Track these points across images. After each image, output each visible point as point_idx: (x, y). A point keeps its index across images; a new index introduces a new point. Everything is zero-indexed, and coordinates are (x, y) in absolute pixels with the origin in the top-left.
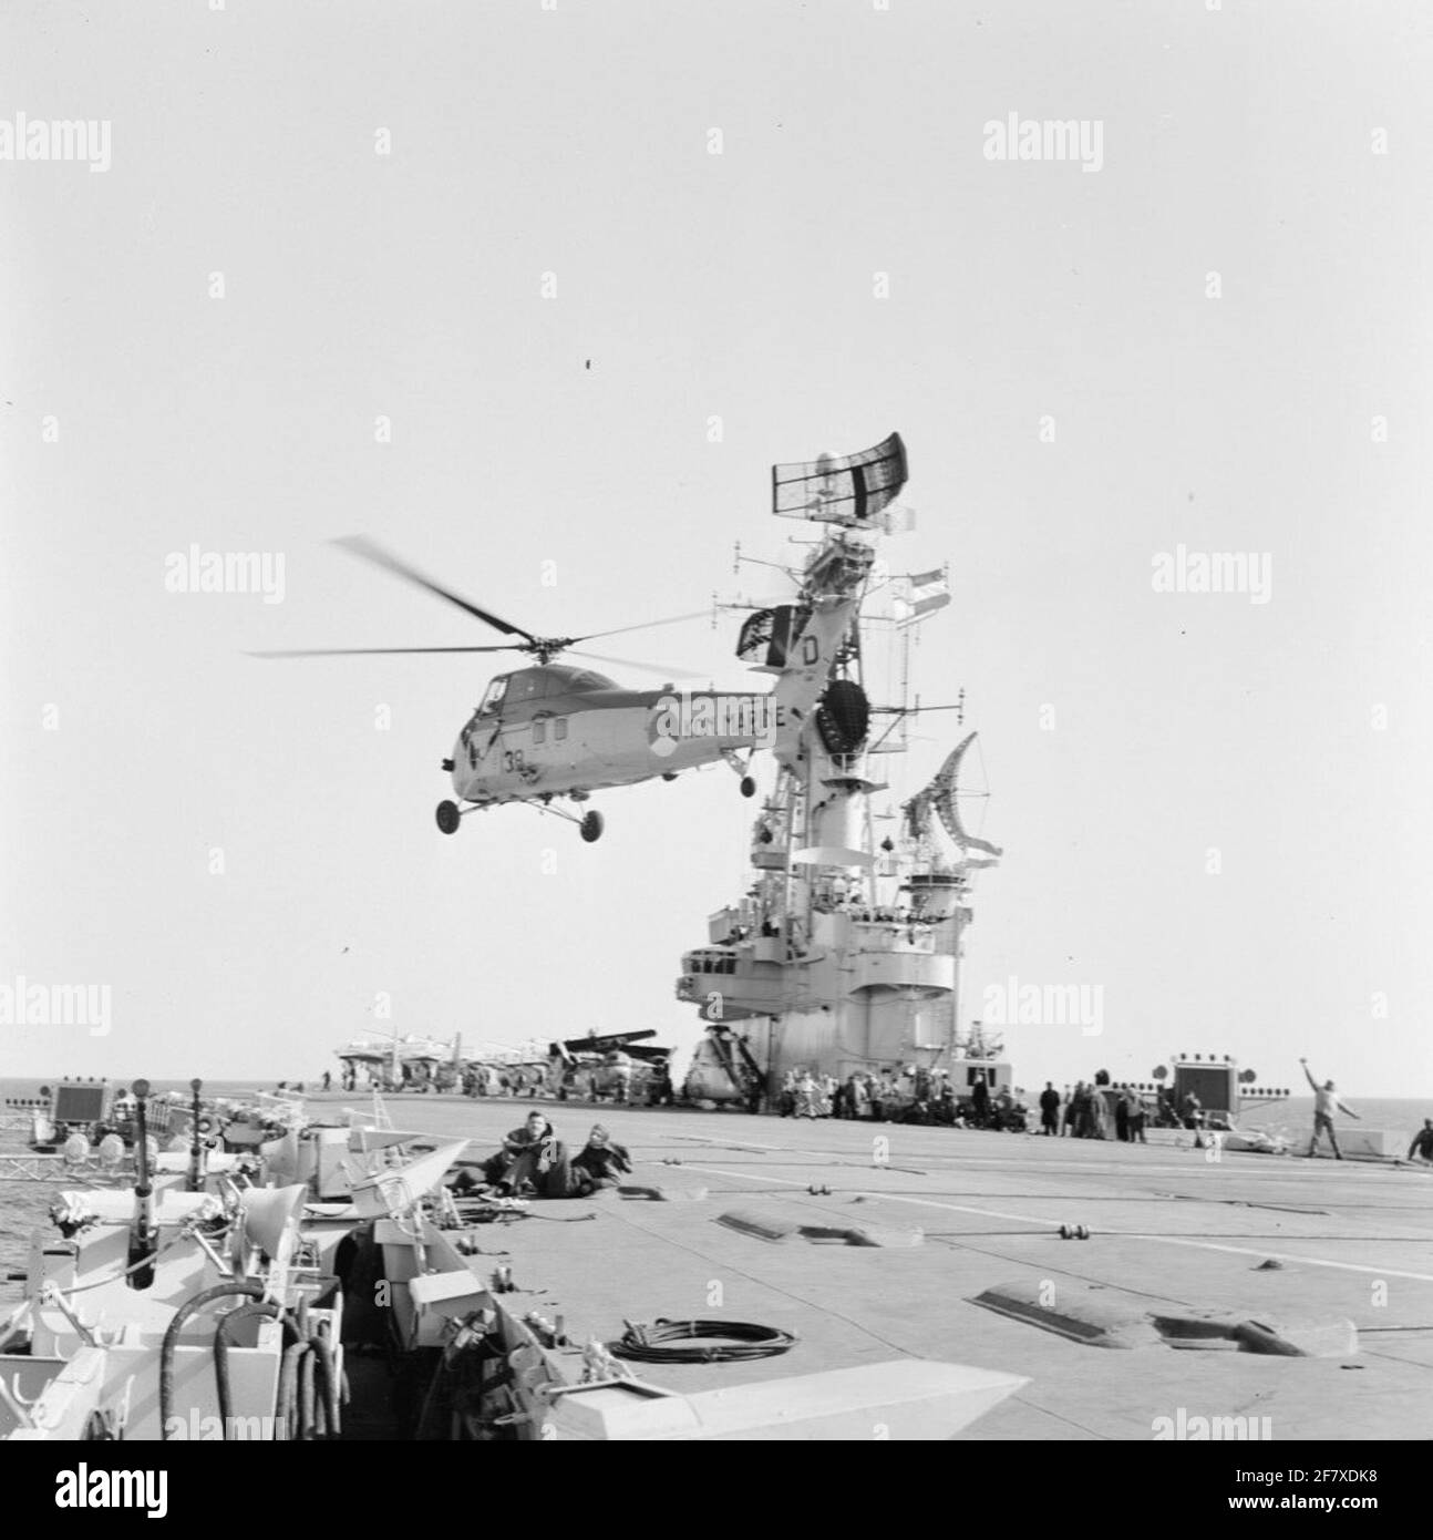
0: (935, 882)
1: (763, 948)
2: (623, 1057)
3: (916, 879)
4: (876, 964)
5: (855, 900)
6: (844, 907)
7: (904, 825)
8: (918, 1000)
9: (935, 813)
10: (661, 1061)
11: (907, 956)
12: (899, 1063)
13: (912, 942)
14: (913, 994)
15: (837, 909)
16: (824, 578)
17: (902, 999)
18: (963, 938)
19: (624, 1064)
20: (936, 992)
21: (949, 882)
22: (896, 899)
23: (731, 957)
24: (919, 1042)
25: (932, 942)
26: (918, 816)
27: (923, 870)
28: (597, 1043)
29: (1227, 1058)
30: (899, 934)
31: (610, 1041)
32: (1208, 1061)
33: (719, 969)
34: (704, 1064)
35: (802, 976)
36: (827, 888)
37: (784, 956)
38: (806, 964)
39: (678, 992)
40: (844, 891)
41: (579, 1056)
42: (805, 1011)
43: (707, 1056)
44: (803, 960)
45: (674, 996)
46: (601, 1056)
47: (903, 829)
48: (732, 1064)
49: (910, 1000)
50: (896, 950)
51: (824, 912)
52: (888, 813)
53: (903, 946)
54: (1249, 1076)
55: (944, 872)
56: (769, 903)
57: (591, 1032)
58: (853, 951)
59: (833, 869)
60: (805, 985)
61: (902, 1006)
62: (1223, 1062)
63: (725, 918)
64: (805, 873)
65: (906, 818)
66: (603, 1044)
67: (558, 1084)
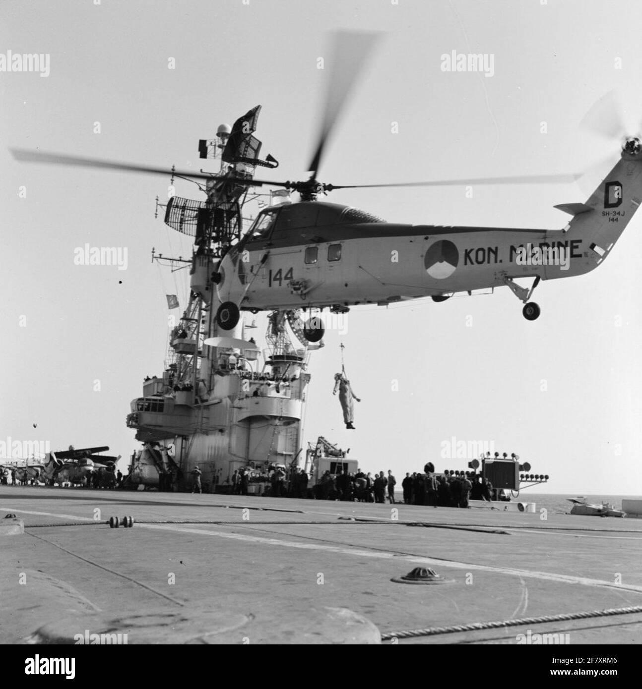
0: (287, 359)
1: (180, 398)
2: (89, 461)
3: (277, 357)
4: (257, 403)
5: (240, 368)
6: (236, 371)
7: (269, 327)
8: (280, 425)
9: (287, 321)
10: (112, 464)
11: (276, 399)
12: (266, 462)
13: (278, 392)
14: (277, 422)
15: (231, 373)
16: (221, 193)
17: (271, 425)
18: (304, 390)
19: (90, 465)
20: (291, 421)
21: (296, 360)
22: (264, 368)
23: (161, 402)
24: (279, 451)
25: (289, 392)
26: (278, 321)
27: (280, 352)
28: (74, 453)
29: (513, 455)
30: (271, 386)
31: (82, 452)
32: (502, 457)
33: (154, 409)
34: (143, 464)
35: (205, 413)
36: (225, 361)
37: (194, 402)
38: (208, 406)
39: (128, 423)
40: (235, 363)
41: (64, 461)
42: (206, 433)
43: (144, 459)
44: (205, 404)
45: (126, 424)
46: (76, 461)
47: (268, 329)
48: (162, 463)
49: (276, 425)
50: (269, 396)
51: (222, 375)
52: (253, 324)
53: (273, 393)
54: (527, 467)
55: (292, 354)
56: (182, 374)
57: (71, 447)
58: (241, 397)
59: (228, 350)
60: (208, 418)
61: (271, 429)
62: (511, 458)
63: (154, 383)
64: (208, 355)
65: (270, 323)
66: (79, 454)
67: (50, 477)
